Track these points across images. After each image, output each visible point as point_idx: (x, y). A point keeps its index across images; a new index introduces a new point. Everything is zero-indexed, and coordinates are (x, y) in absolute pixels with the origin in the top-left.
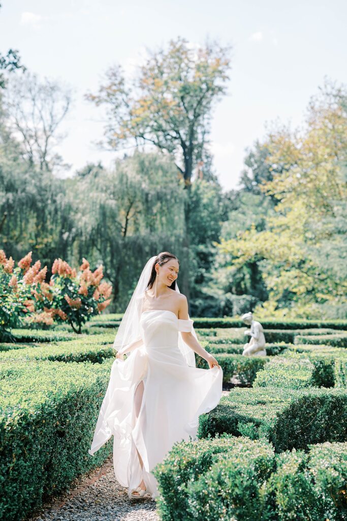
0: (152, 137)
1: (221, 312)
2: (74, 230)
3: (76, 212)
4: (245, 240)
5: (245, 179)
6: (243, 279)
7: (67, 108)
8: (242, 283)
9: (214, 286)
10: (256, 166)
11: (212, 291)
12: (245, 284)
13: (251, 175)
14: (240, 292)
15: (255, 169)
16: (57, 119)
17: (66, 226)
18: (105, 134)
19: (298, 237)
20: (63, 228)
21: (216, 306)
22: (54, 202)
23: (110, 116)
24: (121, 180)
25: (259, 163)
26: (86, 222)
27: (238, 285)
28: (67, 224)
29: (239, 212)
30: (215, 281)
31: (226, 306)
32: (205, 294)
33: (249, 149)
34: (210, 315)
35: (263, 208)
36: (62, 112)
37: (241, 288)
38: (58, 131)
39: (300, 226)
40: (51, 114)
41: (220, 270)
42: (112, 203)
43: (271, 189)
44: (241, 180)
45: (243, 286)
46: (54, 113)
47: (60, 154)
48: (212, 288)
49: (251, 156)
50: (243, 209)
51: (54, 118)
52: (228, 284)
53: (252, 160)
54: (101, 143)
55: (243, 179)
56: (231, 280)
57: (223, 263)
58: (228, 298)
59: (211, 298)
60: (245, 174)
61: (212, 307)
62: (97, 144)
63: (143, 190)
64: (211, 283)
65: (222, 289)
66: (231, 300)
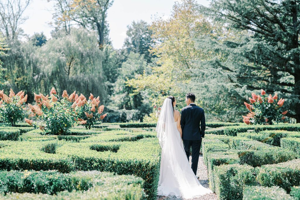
0: (80, 21)
1: (120, 119)
2: (41, 74)
3: (41, 64)
4: (140, 79)
5: (127, 43)
6: (129, 100)
7: (29, 2)
8: (129, 103)
9: (113, 105)
10: (133, 36)
11: (112, 107)
12: (130, 103)
13: (130, 41)
14: (129, 108)
15: (133, 38)
16: (22, 9)
17: (35, 71)
18: (53, 18)
19: (169, 78)
20: (34, 72)
21: (117, 116)
22: (28, 57)
23: (55, 8)
24: (68, 45)
25: (135, 34)
26: (48, 69)
27: (127, 104)
28: (36, 71)
29: (127, 63)
30: (113, 102)
31: (123, 116)
32: (109, 109)
33: (129, 26)
34: (114, 121)
35: (141, 61)
36: (26, 5)
37: (128, 106)
38: (23, 16)
39: (170, 72)
40: (19, 5)
41: (116, 96)
42: (63, 58)
43: (155, 52)
44: (124, 44)
45: (129, 105)
46: (20, 5)
47: (22, 29)
48: (112, 106)
49: (130, 30)
50: (129, 61)
51: (21, 8)
52: (121, 103)
53: (131, 32)
54: (51, 23)
55: (126, 44)
56: (122, 101)
57: (118, 91)
58: (124, 111)
59: (112, 111)
60: (127, 40)
61: (115, 116)
62: (49, 24)
63: (80, 51)
64: (111, 103)
65: (117, 106)
66: (126, 112)
